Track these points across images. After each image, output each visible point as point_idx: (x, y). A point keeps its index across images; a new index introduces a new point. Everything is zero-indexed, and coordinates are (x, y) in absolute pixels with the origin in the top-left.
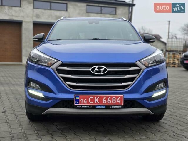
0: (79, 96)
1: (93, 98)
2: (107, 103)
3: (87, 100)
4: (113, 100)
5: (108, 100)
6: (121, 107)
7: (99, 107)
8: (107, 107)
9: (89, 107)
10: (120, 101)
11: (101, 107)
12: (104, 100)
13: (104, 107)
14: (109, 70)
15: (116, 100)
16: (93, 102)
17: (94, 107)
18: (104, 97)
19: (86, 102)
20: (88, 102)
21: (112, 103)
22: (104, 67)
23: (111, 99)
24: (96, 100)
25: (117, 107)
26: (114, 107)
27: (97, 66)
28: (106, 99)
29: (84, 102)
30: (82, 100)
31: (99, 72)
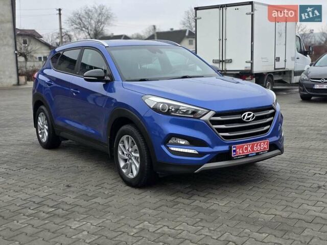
0: (235, 147)
1: (246, 147)
2: (257, 150)
3: (242, 150)
4: (262, 146)
5: (258, 147)
7: (251, 155)
8: (258, 154)
9: (243, 156)
10: (266, 146)
11: (253, 155)
12: (255, 147)
13: (255, 154)
15: (264, 146)
16: (247, 151)
17: (247, 156)
18: (255, 144)
20: (243, 152)
21: (261, 149)
23: (260, 146)
24: (249, 149)
25: (264, 152)
26: (262, 153)
28: (257, 146)
29: (240, 152)
30: (238, 150)
31: (248, 119)
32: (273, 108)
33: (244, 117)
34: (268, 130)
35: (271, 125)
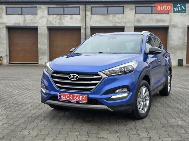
0: (61, 94)
1: (69, 95)
4: (81, 98)
6: (86, 103)
7: (72, 102)
9: (66, 101)
10: (85, 99)
11: (74, 102)
13: (76, 102)
14: (80, 77)
15: (83, 98)
16: (68, 98)
18: (75, 95)
19: (65, 98)
21: (80, 100)
22: (77, 75)
24: (70, 97)
25: (83, 103)
26: (81, 103)
27: (72, 74)
28: (77, 97)
29: (63, 98)
30: (62, 96)
31: (73, 78)
32: (99, 75)
33: (70, 76)
34: (92, 89)
35: (95, 86)
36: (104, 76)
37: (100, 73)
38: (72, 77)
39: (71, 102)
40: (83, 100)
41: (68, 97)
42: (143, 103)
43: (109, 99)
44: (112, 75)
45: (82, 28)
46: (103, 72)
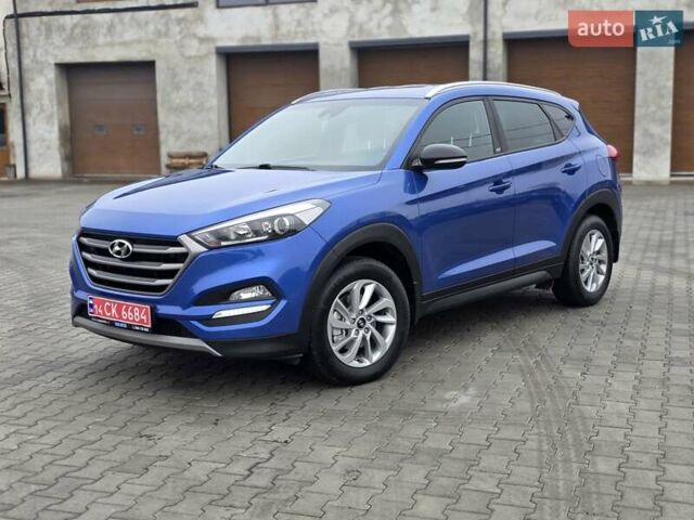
0: (93, 299)
1: (109, 305)
2: (128, 319)
3: (102, 308)
4: (136, 314)
5: (129, 313)
6: (146, 330)
7: (119, 325)
8: (130, 327)
9: (106, 322)
10: (145, 318)
11: (122, 325)
12: (123, 313)
13: (125, 326)
14: (135, 250)
15: (140, 314)
16: (110, 314)
17: (113, 324)
18: (123, 305)
19: (101, 312)
20: (104, 314)
21: (134, 321)
22: (127, 243)
23: (132, 311)
24: (114, 311)
25: (142, 329)
26: (137, 328)
27: (117, 241)
28: (126, 310)
29: (99, 311)
30: (96, 306)
31: (119, 253)
32: (179, 244)
33: (112, 247)
34: (165, 286)
35: (172, 277)
36: (195, 248)
37: (184, 239)
38: (117, 248)
39: (117, 324)
40: (142, 321)
41: (109, 309)
42: (362, 332)
43: (208, 320)
44: (223, 243)
45: (471, 44)
46: (193, 234)
